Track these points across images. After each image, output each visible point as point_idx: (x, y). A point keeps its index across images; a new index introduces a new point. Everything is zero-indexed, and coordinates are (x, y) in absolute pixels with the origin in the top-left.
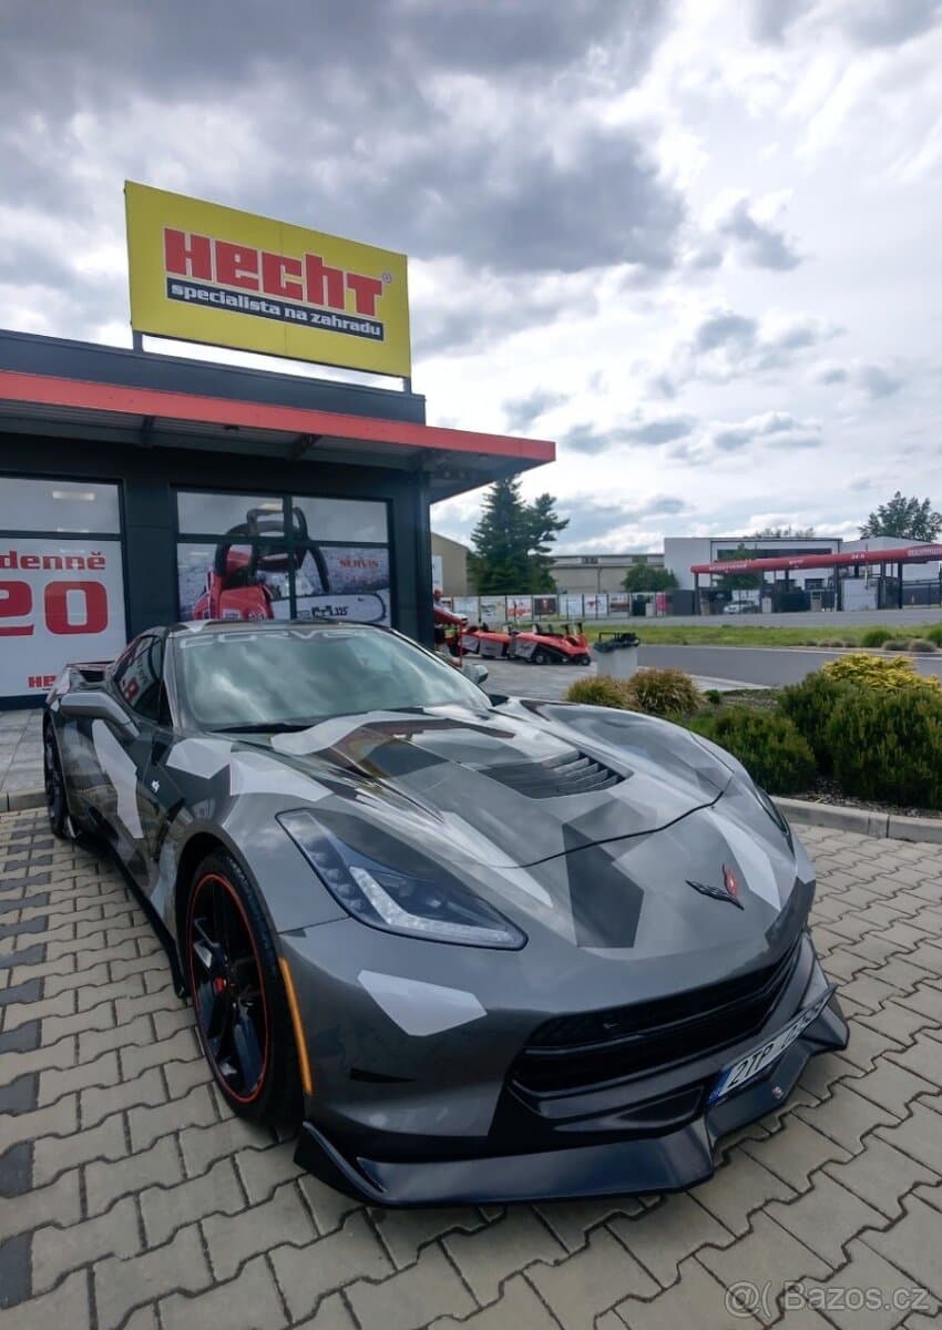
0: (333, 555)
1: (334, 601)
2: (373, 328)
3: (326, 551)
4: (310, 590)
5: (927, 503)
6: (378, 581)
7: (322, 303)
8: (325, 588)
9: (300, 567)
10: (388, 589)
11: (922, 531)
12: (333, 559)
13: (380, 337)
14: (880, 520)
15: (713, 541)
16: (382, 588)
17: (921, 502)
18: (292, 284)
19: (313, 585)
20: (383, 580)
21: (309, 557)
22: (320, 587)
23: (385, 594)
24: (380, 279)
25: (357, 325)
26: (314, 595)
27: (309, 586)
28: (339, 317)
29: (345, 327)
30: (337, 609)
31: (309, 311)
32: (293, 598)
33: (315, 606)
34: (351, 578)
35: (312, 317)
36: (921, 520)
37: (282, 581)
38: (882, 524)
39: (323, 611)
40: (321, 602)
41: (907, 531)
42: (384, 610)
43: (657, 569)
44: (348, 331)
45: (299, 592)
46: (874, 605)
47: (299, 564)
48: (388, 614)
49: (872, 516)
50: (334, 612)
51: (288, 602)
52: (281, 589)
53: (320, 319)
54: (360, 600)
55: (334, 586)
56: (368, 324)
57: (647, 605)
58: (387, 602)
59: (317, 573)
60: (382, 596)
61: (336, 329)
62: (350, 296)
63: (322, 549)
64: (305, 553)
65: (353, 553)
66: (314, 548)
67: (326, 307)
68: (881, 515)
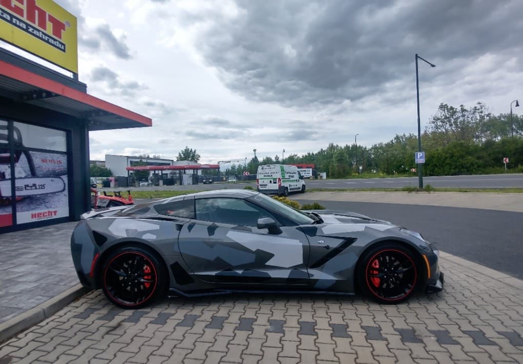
0: (38, 156)
1: (38, 181)
2: (60, 45)
3: (32, 154)
4: (23, 175)
5: (195, 151)
6: (61, 171)
7: (35, 23)
8: (33, 173)
9: (17, 162)
10: (66, 175)
11: (194, 159)
12: (37, 159)
13: (64, 51)
14: (182, 155)
15: (128, 157)
16: (64, 175)
17: (193, 151)
18: (18, 7)
19: (25, 172)
20: (64, 171)
21: (23, 157)
22: (30, 173)
23: (65, 178)
24: (64, 23)
25: (53, 41)
26: (26, 177)
27: (23, 171)
28: (43, 33)
29: (47, 40)
30: (39, 185)
31: (27, 25)
32: (13, 179)
33: (26, 184)
34: (47, 169)
35: (29, 28)
36: (194, 156)
37: (6, 170)
38: (183, 156)
39: (31, 187)
40: (31, 181)
41: (190, 159)
42: (65, 186)
43: (103, 167)
44: (48, 42)
45: (17, 175)
46: (191, 183)
47: (17, 160)
48: (67, 188)
49: (180, 154)
50: (38, 187)
51: (10, 182)
52: (5, 174)
53: (33, 31)
54: (52, 181)
55: (38, 172)
56: (58, 42)
57: (111, 183)
58: (66, 182)
59: (28, 165)
60: (64, 179)
61: (41, 39)
62: (49, 26)
63: (30, 152)
64: (20, 154)
65: (48, 156)
66: (26, 151)
67: (36, 26)
68: (182, 153)
